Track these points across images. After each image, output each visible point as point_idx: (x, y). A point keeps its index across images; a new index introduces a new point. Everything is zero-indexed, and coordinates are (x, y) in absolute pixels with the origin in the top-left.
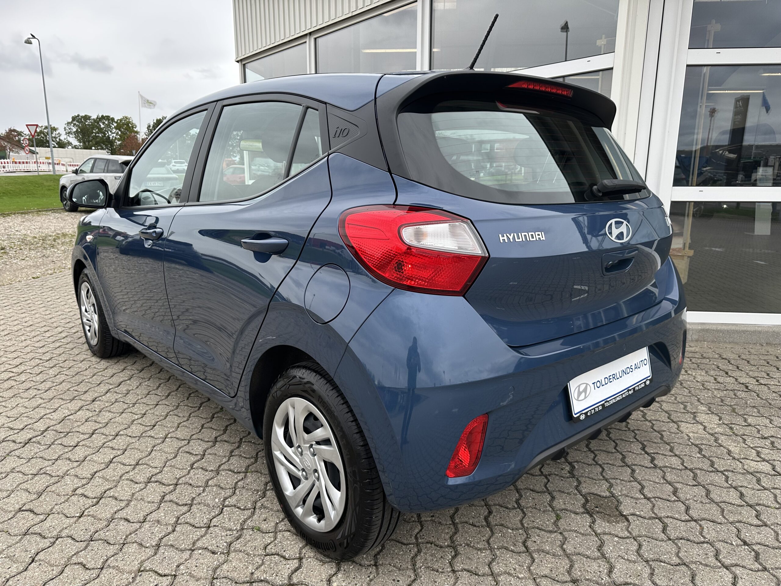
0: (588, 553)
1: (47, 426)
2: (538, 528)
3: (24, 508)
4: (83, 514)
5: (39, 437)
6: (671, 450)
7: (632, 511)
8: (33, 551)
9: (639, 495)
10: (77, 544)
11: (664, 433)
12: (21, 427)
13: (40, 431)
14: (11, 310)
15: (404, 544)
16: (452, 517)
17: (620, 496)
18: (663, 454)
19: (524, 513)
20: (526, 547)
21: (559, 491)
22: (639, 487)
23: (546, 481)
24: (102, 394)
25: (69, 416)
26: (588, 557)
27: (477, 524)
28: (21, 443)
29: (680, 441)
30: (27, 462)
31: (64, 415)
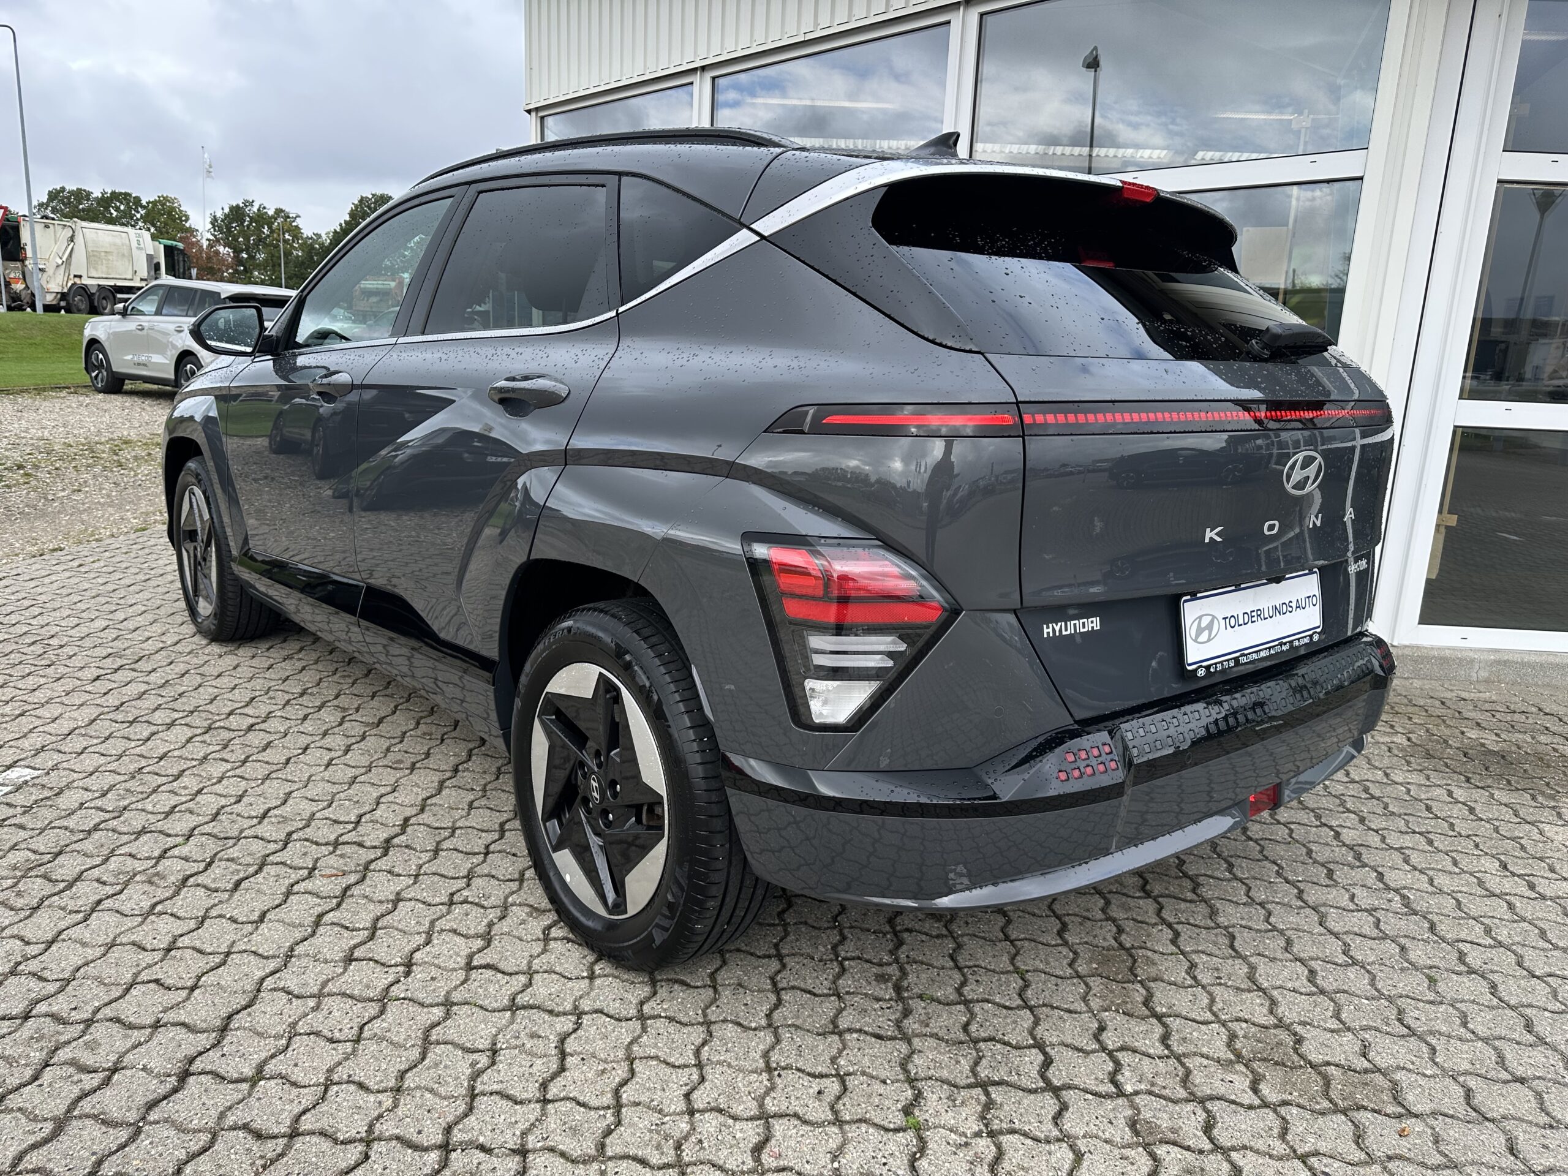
0: (1516, 1036)
1: (402, 817)
2: (1408, 997)
3: (475, 963)
4: (593, 973)
5: (403, 838)
6: (1552, 870)
7: (1547, 969)
8: (551, 1037)
9: (1542, 944)
10: (624, 1024)
11: (1522, 841)
12: (353, 819)
13: (394, 825)
14: (146, 595)
15: (1202, 1023)
16: (1251, 977)
17: (1513, 944)
18: (1543, 877)
19: (1368, 971)
20: (1408, 1028)
21: (1405, 936)
22: (1537, 931)
23: (1371, 919)
24: (464, 759)
25: (428, 798)
26: (1518, 1043)
27: (1303, 990)
28: (375, 847)
29: (1557, 855)
30: (415, 883)
31: (420, 798)
